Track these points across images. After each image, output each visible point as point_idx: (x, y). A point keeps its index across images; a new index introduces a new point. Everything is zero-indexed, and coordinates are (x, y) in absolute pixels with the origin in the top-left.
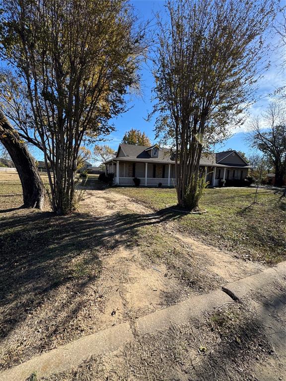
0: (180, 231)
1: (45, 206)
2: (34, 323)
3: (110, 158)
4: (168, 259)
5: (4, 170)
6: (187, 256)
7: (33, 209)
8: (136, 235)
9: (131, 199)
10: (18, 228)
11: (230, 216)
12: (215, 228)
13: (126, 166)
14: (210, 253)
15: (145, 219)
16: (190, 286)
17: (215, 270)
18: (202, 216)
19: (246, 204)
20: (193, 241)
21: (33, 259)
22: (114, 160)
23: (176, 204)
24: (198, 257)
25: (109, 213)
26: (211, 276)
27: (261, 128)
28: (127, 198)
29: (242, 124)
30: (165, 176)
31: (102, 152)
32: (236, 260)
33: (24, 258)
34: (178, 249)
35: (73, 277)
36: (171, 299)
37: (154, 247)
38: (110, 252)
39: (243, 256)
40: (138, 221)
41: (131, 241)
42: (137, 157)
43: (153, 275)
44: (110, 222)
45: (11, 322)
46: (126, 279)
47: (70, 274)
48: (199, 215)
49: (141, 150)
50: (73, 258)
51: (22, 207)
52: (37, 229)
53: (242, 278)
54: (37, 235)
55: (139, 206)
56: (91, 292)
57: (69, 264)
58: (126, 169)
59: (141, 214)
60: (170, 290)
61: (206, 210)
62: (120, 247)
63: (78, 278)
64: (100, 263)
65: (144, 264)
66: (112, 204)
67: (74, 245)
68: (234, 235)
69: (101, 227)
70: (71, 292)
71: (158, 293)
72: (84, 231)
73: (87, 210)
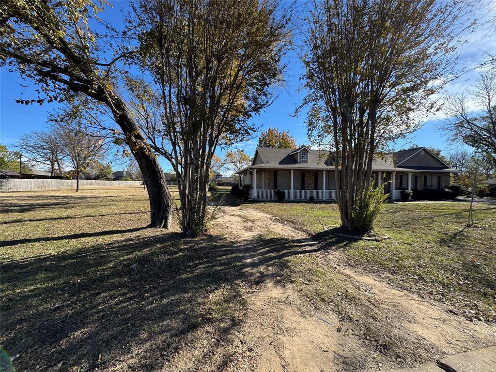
0: (349, 265)
1: (173, 225)
3: (245, 166)
4: (338, 306)
5: (129, 184)
6: (368, 304)
7: (161, 229)
8: (287, 268)
9: (274, 218)
10: (146, 251)
11: (428, 245)
12: (406, 263)
13: (265, 176)
14: (404, 302)
15: (297, 246)
16: (381, 352)
17: (420, 331)
18: (381, 245)
19: (455, 228)
20: (373, 282)
21: (165, 291)
22: (250, 169)
23: (338, 226)
24: (386, 307)
25: (248, 235)
26: (414, 340)
27: (468, 111)
28: (268, 216)
29: (438, 110)
30: (318, 187)
31: (235, 160)
32: (453, 317)
33: (155, 288)
34: (352, 291)
35: (213, 318)
36: (351, 368)
37: (314, 285)
38: (256, 288)
39: (465, 312)
40: (287, 248)
41: (281, 276)
42: (280, 163)
43: (319, 328)
44: (251, 248)
45: (147, 368)
46: (281, 329)
47: (209, 313)
48: (375, 243)
49: (284, 153)
50: (210, 292)
51: (150, 226)
52: (166, 252)
53: (471, 350)
54: (166, 260)
55: (285, 227)
56: (237, 342)
57: (206, 300)
58: (265, 179)
59: (291, 238)
60: (348, 354)
61: (387, 236)
62: (267, 283)
63: (219, 320)
64: (244, 303)
65: (304, 309)
66: (250, 224)
67: (209, 275)
68: (442, 275)
69: (240, 255)
70: (212, 338)
71: (331, 355)
72: (219, 258)
73: (220, 231)
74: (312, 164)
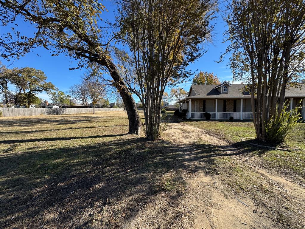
0: (263, 167)
1: (141, 133)
2: (144, 216)
3: (183, 97)
4: (254, 194)
5: (117, 110)
6: (280, 197)
7: (135, 135)
8: (213, 164)
9: (203, 131)
13: (197, 103)
15: (220, 150)
18: (292, 154)
20: (285, 181)
21: (138, 169)
22: (187, 99)
23: (254, 138)
24: (298, 202)
25: (186, 142)
28: (199, 130)
30: (237, 110)
31: (176, 94)
33: (133, 167)
34: (265, 186)
35: (165, 189)
37: (235, 178)
38: (192, 175)
40: (214, 151)
41: (210, 169)
42: (208, 95)
43: (238, 207)
44: (188, 150)
45: (131, 210)
46: (210, 203)
47: (163, 186)
48: (287, 152)
49: (210, 88)
50: (163, 174)
51: (129, 133)
52: (138, 148)
54: (138, 153)
55: (212, 137)
56: (181, 206)
57: (161, 178)
58: (197, 106)
59: (216, 145)
61: (298, 148)
62: (200, 172)
63: (169, 191)
64: (184, 183)
65: (227, 193)
66: (187, 134)
67: (163, 164)
69: (181, 153)
70: (165, 200)
71: (248, 228)
72: (168, 154)
73: (168, 138)
74: (231, 94)
